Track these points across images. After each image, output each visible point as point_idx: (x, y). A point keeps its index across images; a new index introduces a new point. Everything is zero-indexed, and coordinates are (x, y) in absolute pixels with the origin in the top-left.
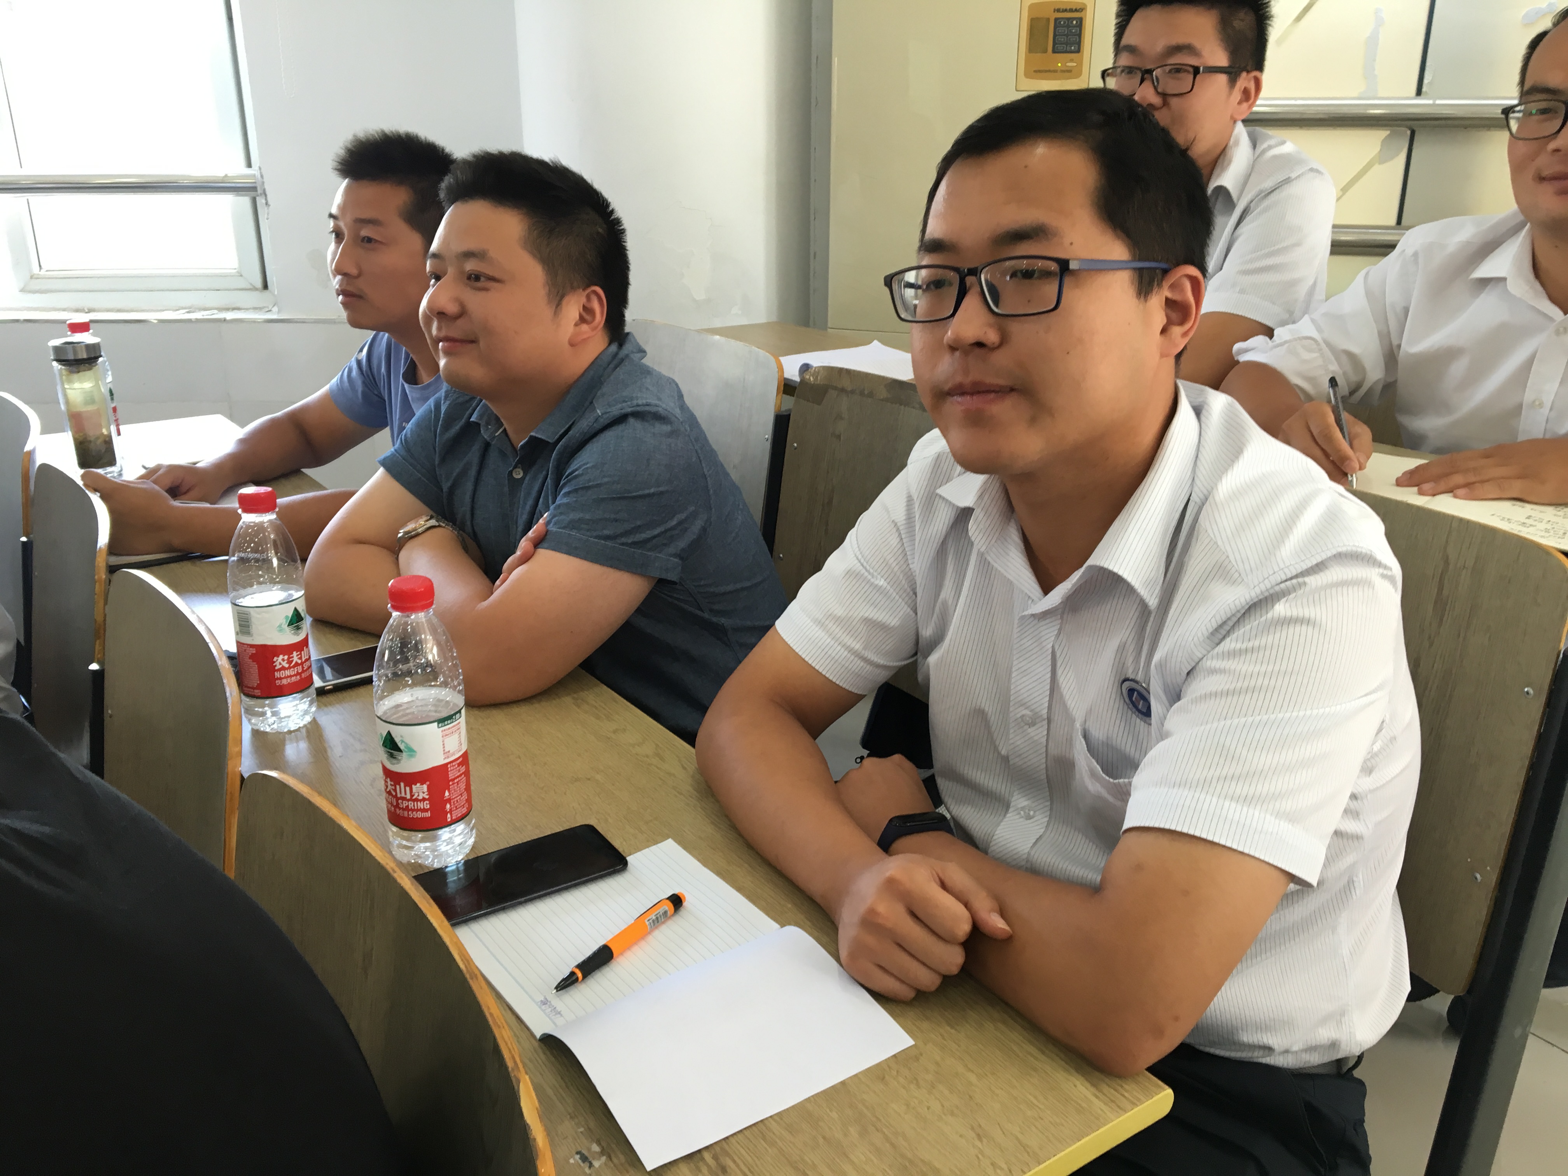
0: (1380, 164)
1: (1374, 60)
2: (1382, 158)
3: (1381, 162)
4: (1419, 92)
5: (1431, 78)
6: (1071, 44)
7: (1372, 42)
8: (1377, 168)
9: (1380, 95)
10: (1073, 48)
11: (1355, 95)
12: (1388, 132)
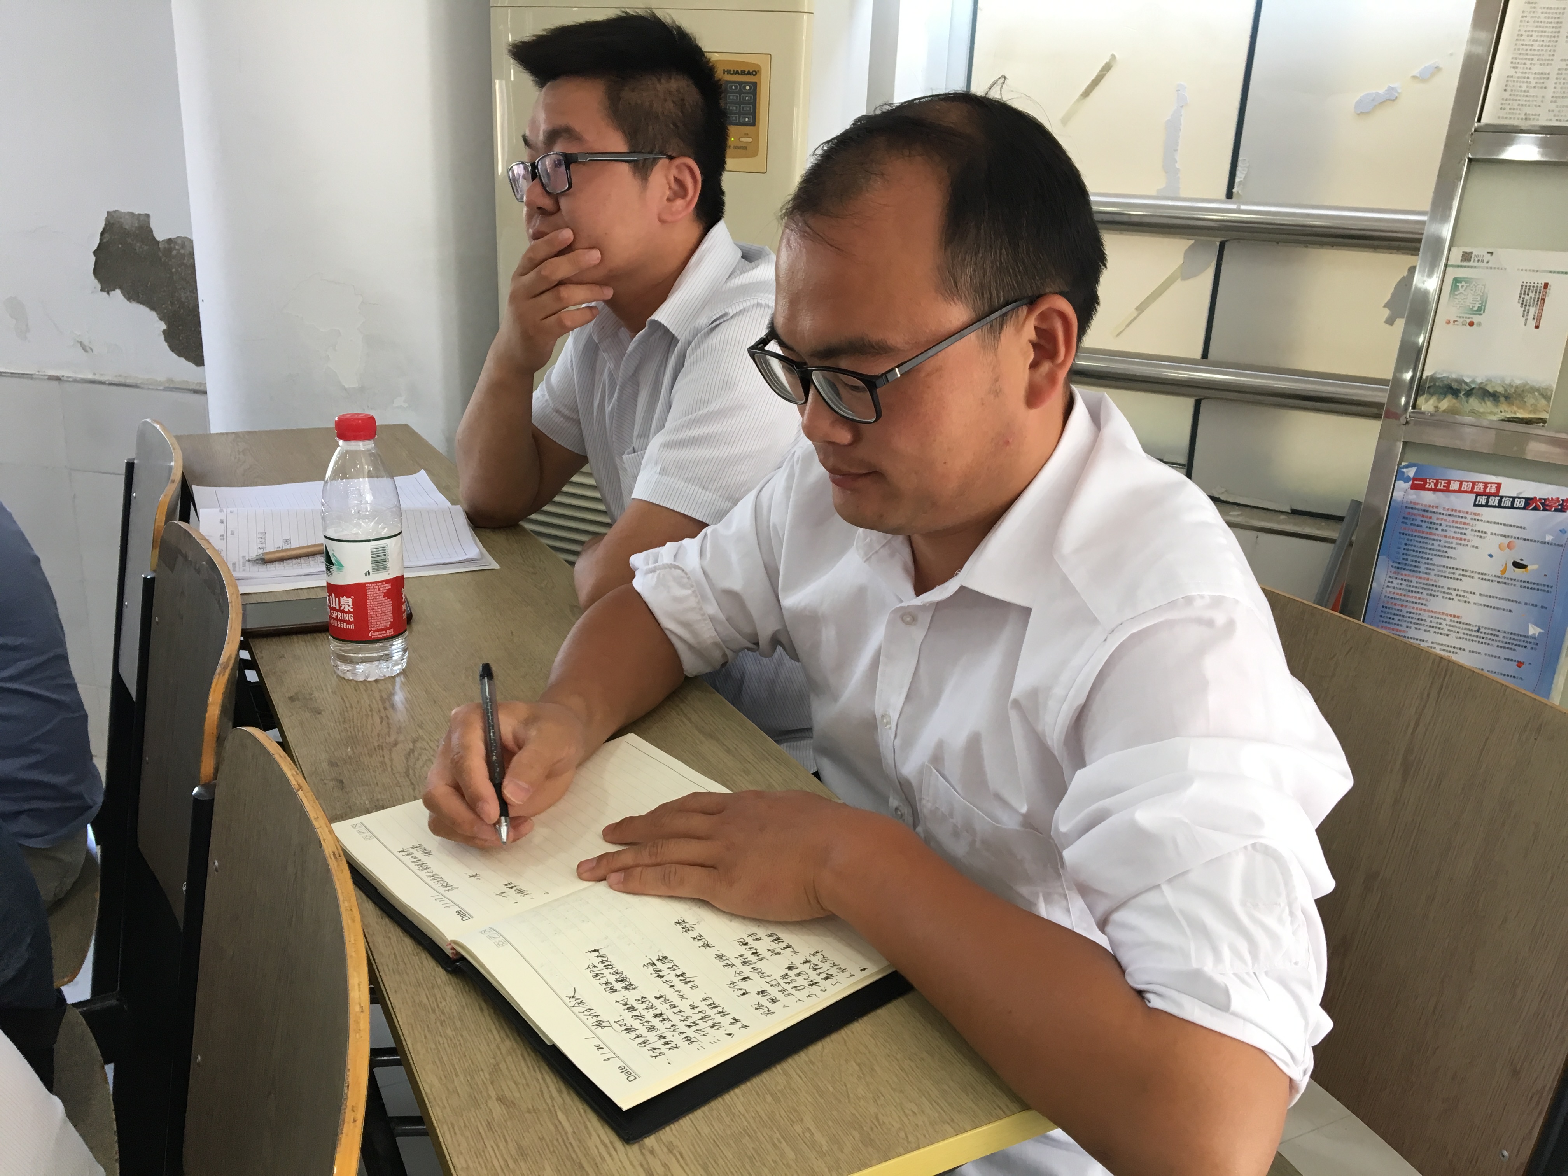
0: (1182, 280)
1: (1176, 150)
2: (1186, 273)
3: (1184, 278)
4: (1230, 195)
5: (1243, 176)
6: (746, 114)
7: (1173, 128)
8: (1179, 285)
9: (1183, 195)
10: (747, 119)
11: (1154, 193)
12: (1192, 242)
